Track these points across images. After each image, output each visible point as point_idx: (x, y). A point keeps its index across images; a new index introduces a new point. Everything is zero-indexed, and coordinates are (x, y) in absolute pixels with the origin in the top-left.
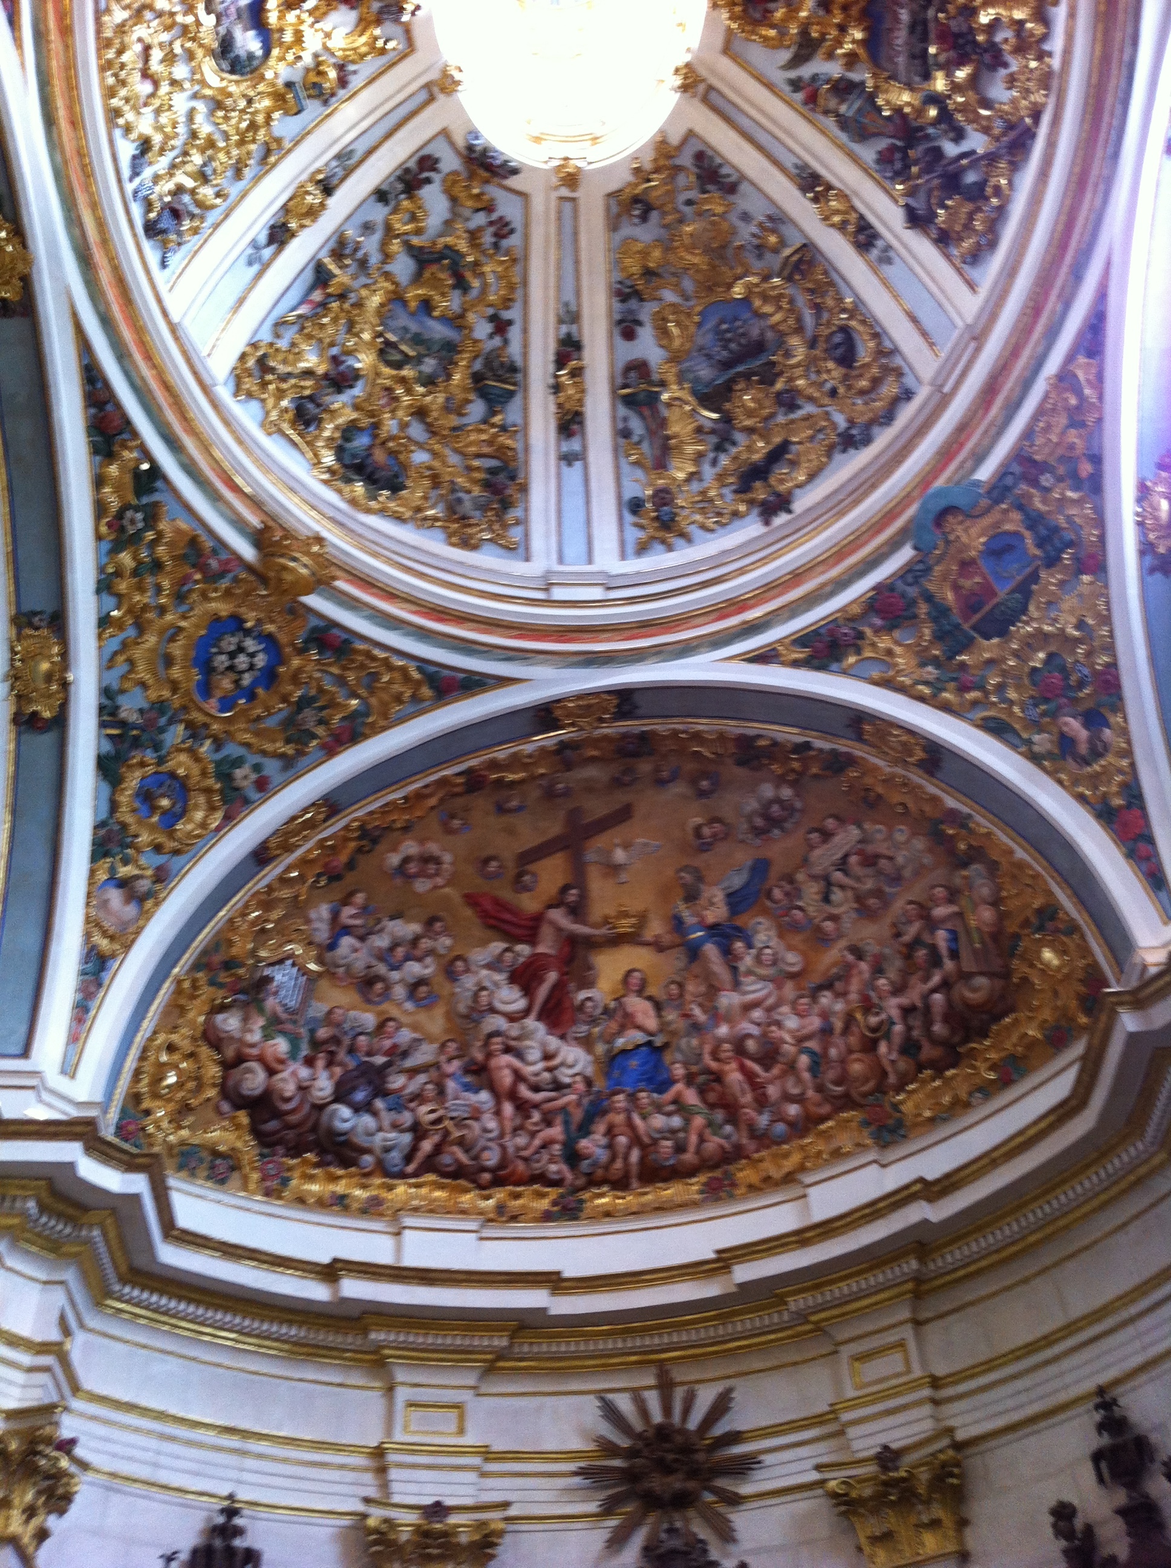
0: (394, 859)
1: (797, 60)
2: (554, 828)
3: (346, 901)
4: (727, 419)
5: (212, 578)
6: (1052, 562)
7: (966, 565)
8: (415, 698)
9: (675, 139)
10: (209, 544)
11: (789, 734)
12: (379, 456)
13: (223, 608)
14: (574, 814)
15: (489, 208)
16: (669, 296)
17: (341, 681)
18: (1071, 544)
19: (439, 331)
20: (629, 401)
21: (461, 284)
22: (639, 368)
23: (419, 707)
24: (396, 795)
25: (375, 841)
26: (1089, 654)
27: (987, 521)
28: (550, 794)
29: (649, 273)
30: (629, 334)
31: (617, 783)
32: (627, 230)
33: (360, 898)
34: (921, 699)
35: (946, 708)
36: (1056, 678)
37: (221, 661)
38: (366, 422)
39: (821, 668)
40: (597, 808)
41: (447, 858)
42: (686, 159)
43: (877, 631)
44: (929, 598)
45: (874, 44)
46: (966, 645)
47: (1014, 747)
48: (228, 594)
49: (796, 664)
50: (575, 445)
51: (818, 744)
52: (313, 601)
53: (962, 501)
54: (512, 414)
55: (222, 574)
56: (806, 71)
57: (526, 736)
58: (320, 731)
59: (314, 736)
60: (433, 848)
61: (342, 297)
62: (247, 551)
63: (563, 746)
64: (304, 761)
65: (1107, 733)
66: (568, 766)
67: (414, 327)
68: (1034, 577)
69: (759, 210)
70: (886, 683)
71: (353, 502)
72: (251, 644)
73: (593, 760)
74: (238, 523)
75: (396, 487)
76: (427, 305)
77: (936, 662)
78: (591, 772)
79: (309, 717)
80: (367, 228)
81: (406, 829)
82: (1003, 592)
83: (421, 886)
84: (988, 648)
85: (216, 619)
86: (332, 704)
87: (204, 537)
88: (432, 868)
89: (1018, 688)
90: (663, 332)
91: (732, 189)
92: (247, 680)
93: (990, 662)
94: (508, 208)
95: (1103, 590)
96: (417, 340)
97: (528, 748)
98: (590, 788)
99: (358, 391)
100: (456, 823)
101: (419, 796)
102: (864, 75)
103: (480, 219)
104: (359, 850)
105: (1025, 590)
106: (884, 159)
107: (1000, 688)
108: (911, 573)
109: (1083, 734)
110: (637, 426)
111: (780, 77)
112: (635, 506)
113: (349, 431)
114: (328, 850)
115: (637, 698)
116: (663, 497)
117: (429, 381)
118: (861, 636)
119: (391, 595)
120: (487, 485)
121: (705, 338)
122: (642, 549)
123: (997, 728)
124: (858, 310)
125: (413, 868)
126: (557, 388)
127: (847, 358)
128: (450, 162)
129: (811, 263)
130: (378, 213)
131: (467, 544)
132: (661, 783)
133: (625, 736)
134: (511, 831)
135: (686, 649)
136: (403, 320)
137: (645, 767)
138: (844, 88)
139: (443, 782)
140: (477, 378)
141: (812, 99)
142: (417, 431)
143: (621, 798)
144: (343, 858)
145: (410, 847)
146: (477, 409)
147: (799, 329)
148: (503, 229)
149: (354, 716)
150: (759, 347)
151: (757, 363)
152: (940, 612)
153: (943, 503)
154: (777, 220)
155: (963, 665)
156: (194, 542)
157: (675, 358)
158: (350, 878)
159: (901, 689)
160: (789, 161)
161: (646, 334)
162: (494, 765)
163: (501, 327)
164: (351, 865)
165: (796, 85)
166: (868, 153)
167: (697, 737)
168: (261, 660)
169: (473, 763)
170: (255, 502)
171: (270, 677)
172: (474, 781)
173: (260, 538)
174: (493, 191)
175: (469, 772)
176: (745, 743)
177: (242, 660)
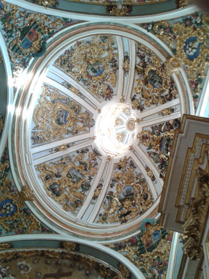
0: (19, 263)
1: (149, 149)
2: (55, 272)
3: (5, 268)
4: (123, 205)
5: (11, 191)
6: (163, 237)
7: (149, 236)
8: (38, 229)
9: (128, 157)
10: (13, 185)
11: (106, 264)
12: (58, 189)
13: (10, 197)
14: (60, 270)
15: (95, 160)
16: (120, 182)
17: (25, 220)
18: (167, 234)
19: (79, 176)
20: (107, 197)
21: (86, 169)
22: (111, 193)
23: (38, 231)
24: (27, 250)
25: (17, 258)
26: (164, 258)
27: (155, 228)
28: (57, 264)
29: (118, 178)
30: (112, 187)
31: (71, 266)
32: (117, 170)
33: (8, 268)
34: (132, 262)
35: (136, 264)
36: (157, 261)
37: (5, 206)
38: (58, 183)
39: (116, 250)
40: (65, 270)
41: (30, 268)
42: (129, 161)
43: (129, 246)
44: (140, 241)
45: (160, 147)
46: (144, 252)
47: (145, 276)
48: (12, 195)
49: (112, 248)
50: (95, 201)
51: (111, 269)
52: (27, 202)
53: (151, 222)
54: (86, 193)
55: (13, 191)
56: (150, 151)
57: (57, 248)
58: (17, 229)
59: (14, 228)
60: (29, 265)
61: (64, 163)
62: (20, 189)
63: (63, 253)
64: (11, 233)
65: (162, 275)
66: (63, 258)
67: (75, 173)
68: (160, 240)
69: (138, 172)
70: (126, 256)
71: (48, 194)
72: (11, 206)
73: (68, 258)
74: (21, 184)
75: (58, 195)
76: (79, 170)
77: (138, 255)
78: (67, 261)
79: (15, 225)
80: (74, 156)
81: (25, 258)
82: (154, 242)
83: (22, 272)
84: (148, 254)
85: (8, 198)
86: (21, 224)
87: (13, 183)
88: (26, 269)
89: (150, 263)
90: (117, 188)
91: (135, 168)
92: (8, 212)
93: (147, 257)
94: (98, 161)
95: (170, 244)
96: (75, 175)
97: (56, 251)
98: (65, 265)
99: (60, 178)
100: (35, 261)
101: (31, 252)
102: (158, 152)
103: (93, 161)
104: (13, 258)
105: (158, 243)
106: (159, 166)
107: (147, 262)
108: (139, 236)
109: (157, 274)
110: (107, 202)
111: (146, 151)
112: (101, 215)
113: (55, 184)
114: (8, 254)
115: (80, 246)
116: (106, 214)
117: (74, 182)
118: (125, 246)
119: (43, 208)
120: (75, 202)
121: (124, 191)
122: (98, 222)
123: (143, 271)
124: (149, 191)
125: (22, 267)
126: (95, 191)
127: (146, 199)
128: (91, 151)
129: (145, 182)
130: (76, 154)
131: (65, 209)
132: (80, 269)
133: (75, 255)
134: (46, 269)
135: (93, 239)
136: (74, 171)
137: (78, 264)
138: (155, 154)
139: (37, 251)
140: (82, 185)
141: (150, 155)
142: (68, 189)
143: (71, 270)
144: (9, 258)
145: (24, 263)
146: (80, 190)
147: (140, 193)
148: (96, 164)
149: (25, 228)
150: (133, 194)
151: (130, 197)
152: (142, 244)
153: (147, 221)
154: (141, 174)
155: (142, 257)
156: (10, 183)
157: (118, 192)
158: (8, 263)
159: (129, 259)
160: (145, 165)
161: (115, 188)
162: (48, 252)
163: (90, 179)
164: (10, 260)
165: (148, 153)
166: (157, 165)
167: (89, 260)
168: (12, 210)
169: (44, 249)
170: (26, 182)
171: (12, 214)
172: (43, 253)
173: (23, 188)
174: (96, 157)
175: (43, 251)
176: (98, 264)
177: (8, 208)
